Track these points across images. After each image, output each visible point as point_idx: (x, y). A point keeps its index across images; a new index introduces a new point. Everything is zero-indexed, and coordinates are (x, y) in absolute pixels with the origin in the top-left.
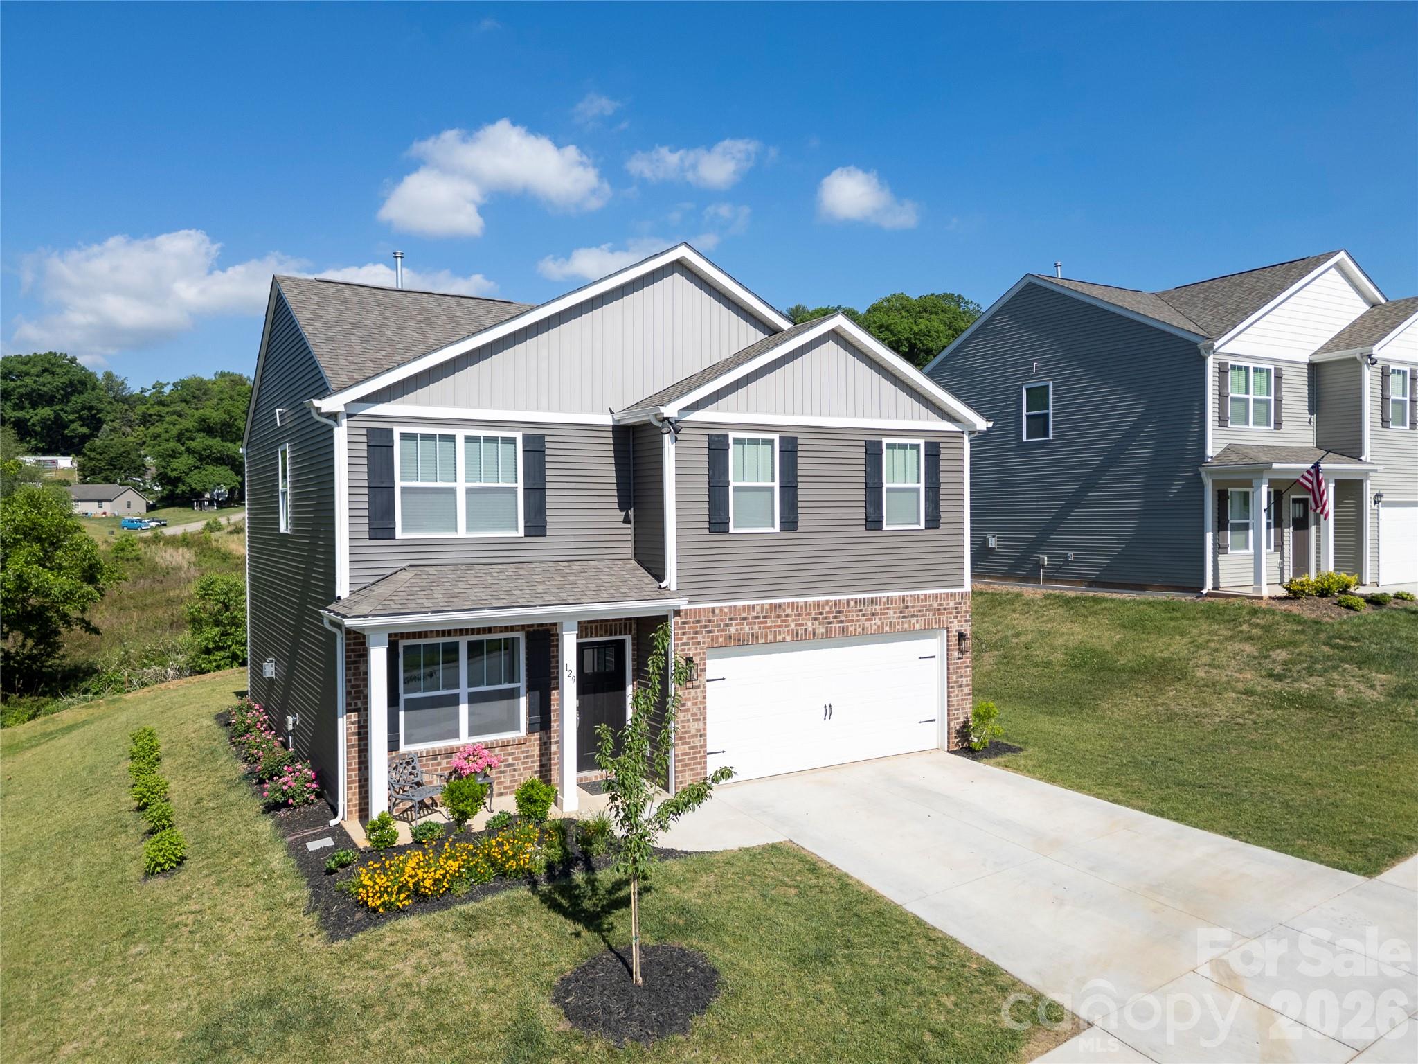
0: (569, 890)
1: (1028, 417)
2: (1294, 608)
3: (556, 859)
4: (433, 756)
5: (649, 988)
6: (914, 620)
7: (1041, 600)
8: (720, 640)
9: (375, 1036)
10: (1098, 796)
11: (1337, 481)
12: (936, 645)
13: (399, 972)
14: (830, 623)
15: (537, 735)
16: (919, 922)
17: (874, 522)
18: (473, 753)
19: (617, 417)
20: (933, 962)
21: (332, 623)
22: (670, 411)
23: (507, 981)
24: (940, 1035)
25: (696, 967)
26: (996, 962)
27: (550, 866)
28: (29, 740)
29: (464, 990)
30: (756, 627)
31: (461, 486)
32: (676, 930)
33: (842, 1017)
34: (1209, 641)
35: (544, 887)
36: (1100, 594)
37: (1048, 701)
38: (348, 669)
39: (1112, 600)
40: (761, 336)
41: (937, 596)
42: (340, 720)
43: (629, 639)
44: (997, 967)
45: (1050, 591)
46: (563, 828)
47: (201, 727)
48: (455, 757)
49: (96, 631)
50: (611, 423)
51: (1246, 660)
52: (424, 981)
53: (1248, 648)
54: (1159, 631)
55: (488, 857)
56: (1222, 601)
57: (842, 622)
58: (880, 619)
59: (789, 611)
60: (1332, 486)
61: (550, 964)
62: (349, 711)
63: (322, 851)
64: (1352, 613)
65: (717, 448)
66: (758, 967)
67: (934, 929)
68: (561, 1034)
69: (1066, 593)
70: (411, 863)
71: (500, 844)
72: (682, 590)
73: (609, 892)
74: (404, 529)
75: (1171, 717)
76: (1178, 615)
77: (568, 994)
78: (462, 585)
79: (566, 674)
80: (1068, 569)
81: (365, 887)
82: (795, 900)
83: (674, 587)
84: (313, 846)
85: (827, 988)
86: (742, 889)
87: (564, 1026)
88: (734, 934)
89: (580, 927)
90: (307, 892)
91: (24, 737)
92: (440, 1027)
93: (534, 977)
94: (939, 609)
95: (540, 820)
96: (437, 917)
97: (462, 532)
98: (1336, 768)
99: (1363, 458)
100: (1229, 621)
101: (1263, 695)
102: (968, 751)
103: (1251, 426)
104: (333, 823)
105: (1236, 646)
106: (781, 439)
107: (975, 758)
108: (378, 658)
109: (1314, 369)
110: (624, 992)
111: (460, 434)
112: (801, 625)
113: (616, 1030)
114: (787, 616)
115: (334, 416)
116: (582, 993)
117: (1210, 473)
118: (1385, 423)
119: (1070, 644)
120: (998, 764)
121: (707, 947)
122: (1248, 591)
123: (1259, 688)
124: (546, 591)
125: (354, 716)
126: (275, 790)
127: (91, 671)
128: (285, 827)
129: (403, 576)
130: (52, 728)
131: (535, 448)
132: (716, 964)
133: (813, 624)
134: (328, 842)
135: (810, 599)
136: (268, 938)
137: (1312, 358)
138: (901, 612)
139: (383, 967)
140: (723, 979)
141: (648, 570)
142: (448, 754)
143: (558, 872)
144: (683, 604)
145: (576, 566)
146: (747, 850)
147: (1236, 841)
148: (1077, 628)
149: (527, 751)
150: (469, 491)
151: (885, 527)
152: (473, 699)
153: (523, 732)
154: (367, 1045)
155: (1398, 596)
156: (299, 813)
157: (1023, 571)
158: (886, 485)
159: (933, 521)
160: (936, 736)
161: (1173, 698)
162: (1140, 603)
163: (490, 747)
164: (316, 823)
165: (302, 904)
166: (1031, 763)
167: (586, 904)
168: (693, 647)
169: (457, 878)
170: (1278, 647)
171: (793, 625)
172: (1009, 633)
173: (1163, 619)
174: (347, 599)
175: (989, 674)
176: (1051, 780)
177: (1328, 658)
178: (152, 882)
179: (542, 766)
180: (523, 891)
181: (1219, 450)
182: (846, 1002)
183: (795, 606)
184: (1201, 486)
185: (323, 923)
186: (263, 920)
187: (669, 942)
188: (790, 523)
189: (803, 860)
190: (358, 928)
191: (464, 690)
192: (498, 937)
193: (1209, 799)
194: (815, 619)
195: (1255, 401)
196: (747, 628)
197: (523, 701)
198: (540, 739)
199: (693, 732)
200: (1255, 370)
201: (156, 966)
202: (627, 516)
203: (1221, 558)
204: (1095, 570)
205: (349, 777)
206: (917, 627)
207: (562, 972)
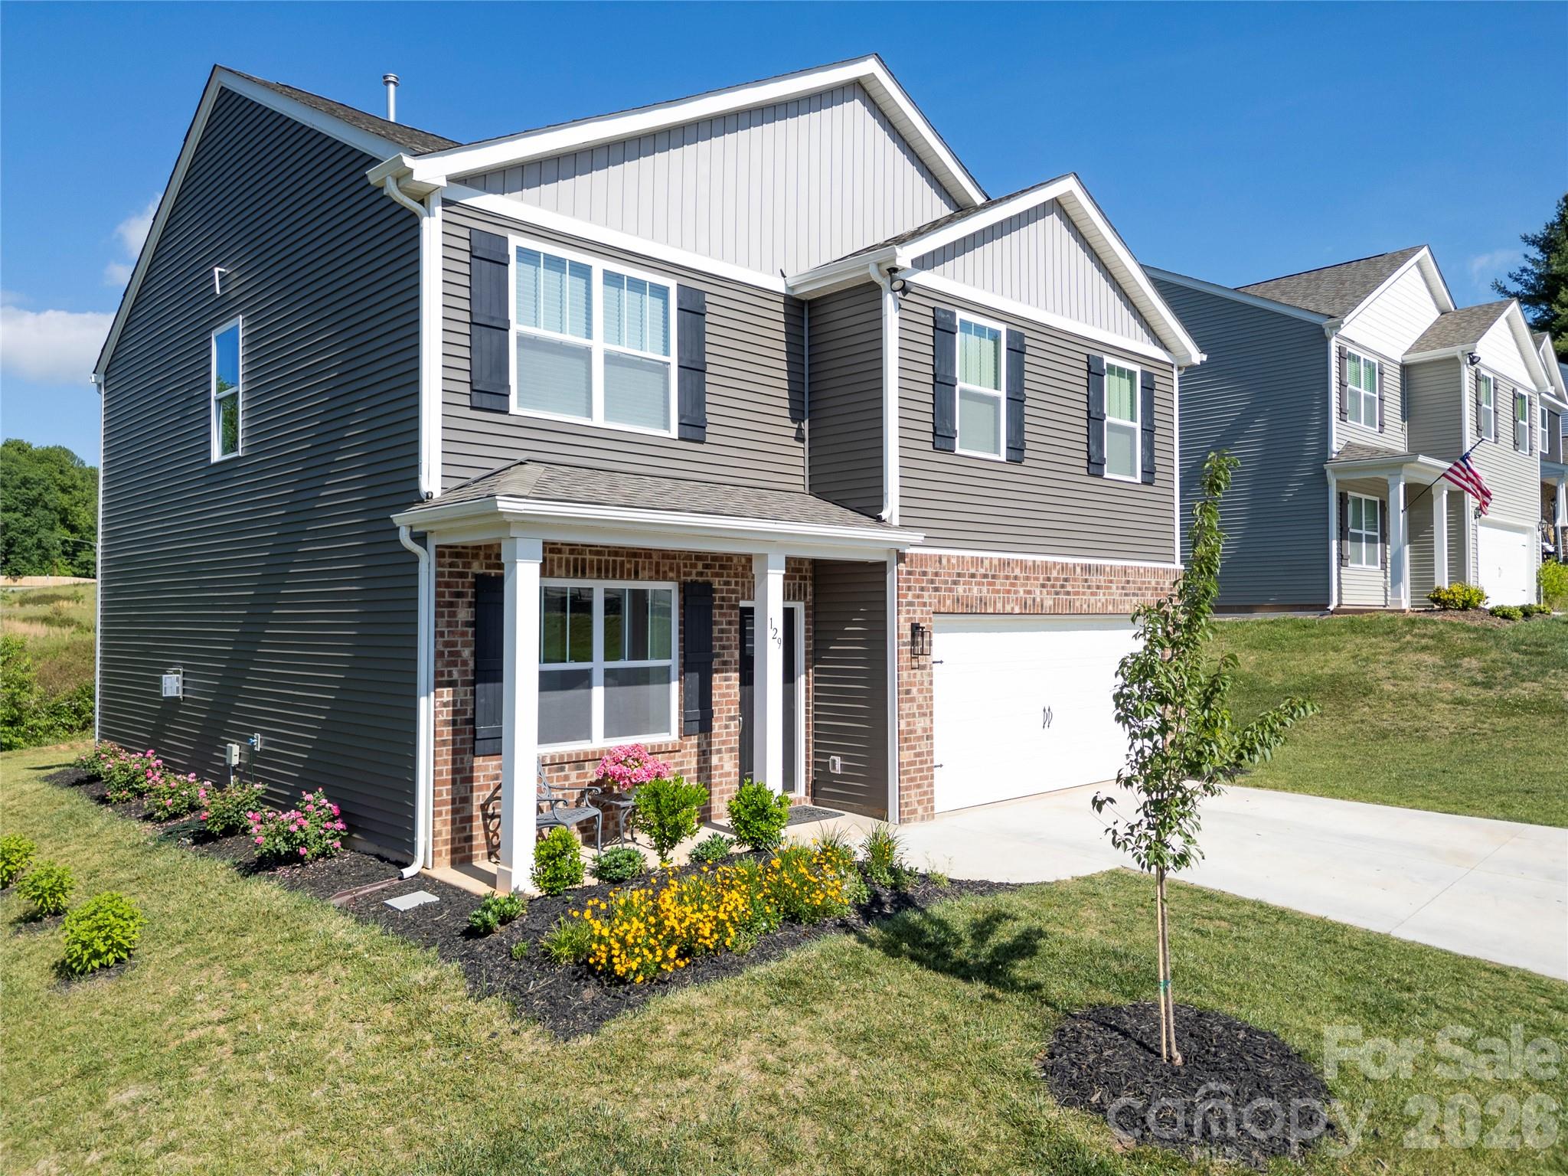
0: (912, 936)
4: (562, 763)
8: (948, 602)
13: (735, 1079)
14: (1057, 593)
15: (694, 740)
17: (1095, 465)
19: (790, 285)
21: (412, 534)
22: (903, 258)
30: (985, 589)
31: (598, 347)
34: (1374, 654)
35: (873, 932)
41: (1155, 571)
42: (424, 700)
43: (800, 608)
48: (592, 766)
50: (781, 293)
51: (1432, 669)
52: (797, 1090)
54: (1303, 648)
56: (1361, 616)
57: (1068, 593)
58: (1104, 594)
59: (1017, 572)
62: (438, 684)
65: (943, 329)
72: (906, 527)
74: (520, 404)
79: (770, 633)
83: (896, 522)
90: (452, 967)
94: (1156, 589)
97: (598, 419)
100: (1386, 634)
103: (1362, 425)
104: (410, 871)
105: (1413, 657)
106: (1008, 332)
109: (1406, 369)
111: (599, 265)
112: (1029, 592)
114: (1016, 578)
117: (1334, 472)
118: (1479, 432)
123: (1472, 697)
125: (447, 694)
126: (271, 835)
128: (319, 887)
129: (529, 469)
131: (693, 308)
133: (1041, 592)
134: (424, 898)
135: (1039, 558)
136: (422, 1044)
137: (1406, 357)
138: (1123, 588)
139: (698, 1073)
141: (839, 504)
142: (578, 762)
143: (880, 913)
144: (911, 546)
149: (681, 763)
150: (609, 357)
151: (1106, 475)
152: (613, 678)
153: (672, 736)
156: (322, 868)
158: (1107, 419)
159: (1149, 474)
163: (636, 753)
164: (371, 875)
165: (455, 986)
167: (962, 954)
168: (918, 609)
170: (1463, 655)
171: (1021, 590)
173: (1300, 637)
174: (442, 498)
177: (1526, 663)
180: (843, 939)
181: (1341, 447)
183: (1022, 564)
184: (1325, 487)
186: (389, 1016)
188: (1017, 451)
191: (598, 664)
192: (862, 1011)
194: (1043, 586)
195: (1365, 397)
196: (975, 589)
197: (675, 686)
198: (699, 745)
200: (1364, 361)
202: (800, 430)
203: (1343, 570)
205: (438, 794)
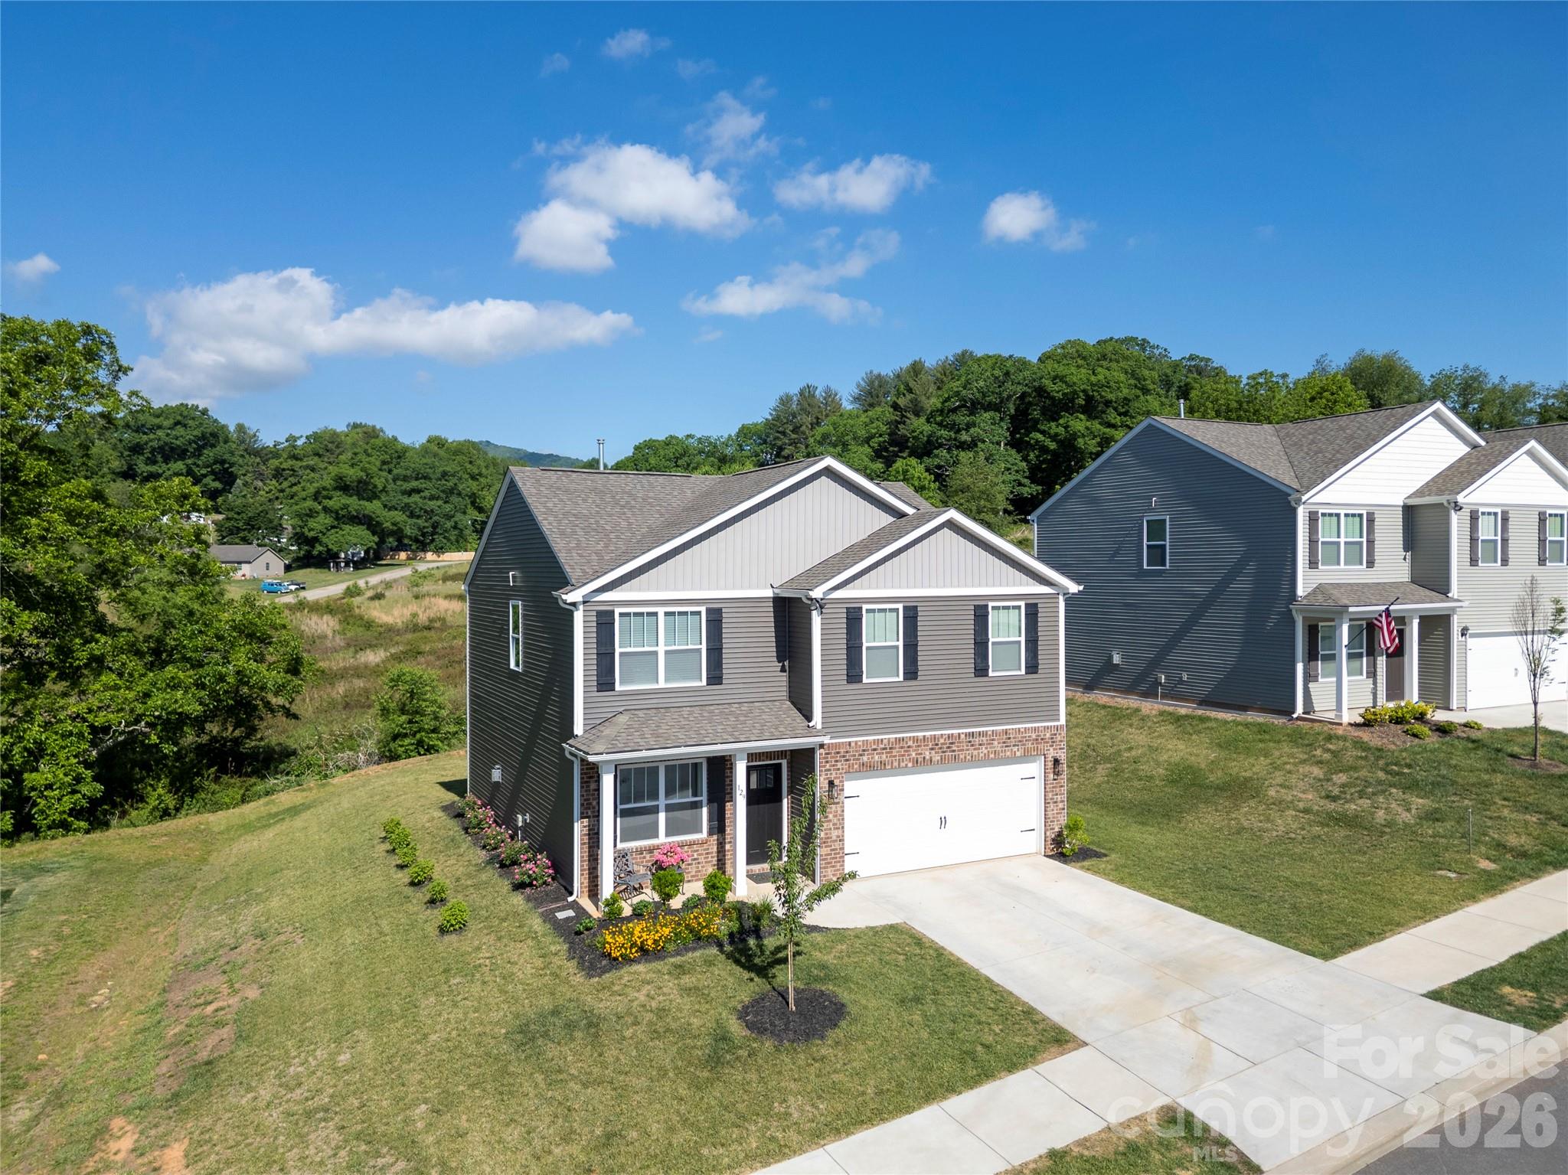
0: (745, 951)
1: (1148, 546)
2: (1365, 735)
3: (735, 930)
4: (640, 851)
5: (799, 1012)
6: (1015, 749)
7: (1155, 716)
8: (856, 767)
9: (628, 1033)
10: (1152, 895)
11: (1421, 617)
12: (1035, 768)
13: (637, 999)
14: (944, 753)
15: (715, 837)
16: (988, 980)
17: (981, 671)
18: (671, 850)
19: (776, 591)
20: (992, 1005)
21: (571, 754)
22: (817, 593)
23: (707, 1006)
24: (986, 1047)
25: (831, 1002)
26: (1035, 1006)
27: (731, 935)
28: (259, 819)
29: (680, 1010)
30: (884, 756)
31: (661, 649)
32: (817, 979)
33: (924, 1035)
34: (1286, 763)
35: (728, 948)
36: (1208, 713)
37: (1145, 812)
38: (582, 787)
39: (1216, 719)
40: (891, 519)
41: (1035, 729)
42: (576, 824)
43: (784, 763)
44: (1034, 1009)
45: (1167, 708)
46: (740, 908)
47: (433, 819)
48: (656, 852)
49: (295, 717)
50: (771, 595)
51: (1312, 781)
52: (654, 1004)
53: (1317, 772)
54: (1248, 751)
55: (687, 926)
56: (1308, 725)
57: (954, 751)
58: (986, 748)
59: (910, 743)
60: (1416, 622)
61: (735, 997)
62: (582, 818)
63: (567, 919)
64: (1417, 740)
65: (854, 618)
66: (873, 1003)
67: (998, 985)
68: (744, 1037)
69: (1179, 709)
70: (638, 929)
71: (695, 917)
72: (828, 727)
73: (772, 953)
74: (621, 683)
75: (1241, 830)
76: (1267, 737)
77: (747, 1014)
78: (664, 727)
79: (738, 793)
80: (1181, 688)
81: (609, 943)
82: (903, 964)
83: (819, 726)
84: (561, 915)
85: (917, 1018)
86: (866, 955)
87: (746, 1032)
88: (858, 983)
89: (753, 975)
90: (566, 947)
91: (253, 817)
92: (668, 1030)
93: (725, 1005)
94: (1037, 740)
95: (722, 902)
96: (657, 965)
97: (662, 684)
98: (1347, 879)
99: (1450, 595)
100: (1307, 745)
101: (1317, 813)
102: (1062, 857)
103: (1342, 566)
104: (570, 899)
105: (1307, 768)
106: (905, 608)
107: (1065, 862)
108: (608, 782)
109: (1410, 512)
110: (784, 1013)
111: (661, 611)
112: (921, 755)
113: (779, 1035)
114: (909, 747)
115: (574, 604)
116: (756, 1014)
117: (1301, 611)
118: (1474, 562)
119: (1172, 760)
120: (1082, 868)
121: (839, 991)
122: (1331, 715)
123: (1316, 808)
124: (724, 731)
125: (586, 821)
126: (523, 874)
127: (288, 754)
128: (537, 902)
129: (623, 719)
130: (274, 810)
131: (715, 619)
132: (844, 1001)
133: (930, 754)
134: (570, 913)
135: (928, 734)
136: (546, 975)
137: (1407, 501)
138: (1004, 743)
139: (626, 995)
140: (848, 1010)
141: (800, 710)
142: (651, 850)
143: (738, 938)
144: (826, 740)
145: (745, 707)
146: (872, 928)
147: (1243, 933)
148: (1181, 746)
149: (708, 849)
150: (667, 653)
151: (991, 674)
152: (669, 808)
153: (704, 834)
154: (624, 1038)
155: (1466, 725)
156: (541, 892)
157: (1143, 687)
158: (991, 640)
159: (1032, 667)
160: (1035, 842)
161: (1248, 814)
162: (1238, 724)
163: (682, 845)
164: (556, 900)
165: (564, 954)
166: (1109, 867)
167: (757, 961)
168: (834, 773)
169: (668, 940)
170: (1341, 771)
171: (914, 754)
172: (1123, 747)
173: (1254, 741)
174: (582, 736)
175: (1099, 785)
176: (1121, 881)
177: (1380, 782)
178: (447, 938)
179: (718, 860)
180: (714, 950)
181: (1310, 590)
182: (929, 1027)
183: (915, 739)
184: (1293, 622)
185: (581, 965)
186: (539, 963)
187: (813, 986)
188: (911, 673)
189: (912, 936)
190: (604, 971)
191: (662, 801)
192: (698, 980)
193: (1237, 899)
194: (932, 750)
195: (1346, 543)
196: (876, 757)
197: (705, 810)
198: (718, 840)
199: (834, 838)
200: (1346, 515)
201: (476, 989)
202: (783, 666)
203: (1311, 685)
204: (1205, 691)
205: (582, 866)
206: (1018, 754)
207: (742, 1002)
